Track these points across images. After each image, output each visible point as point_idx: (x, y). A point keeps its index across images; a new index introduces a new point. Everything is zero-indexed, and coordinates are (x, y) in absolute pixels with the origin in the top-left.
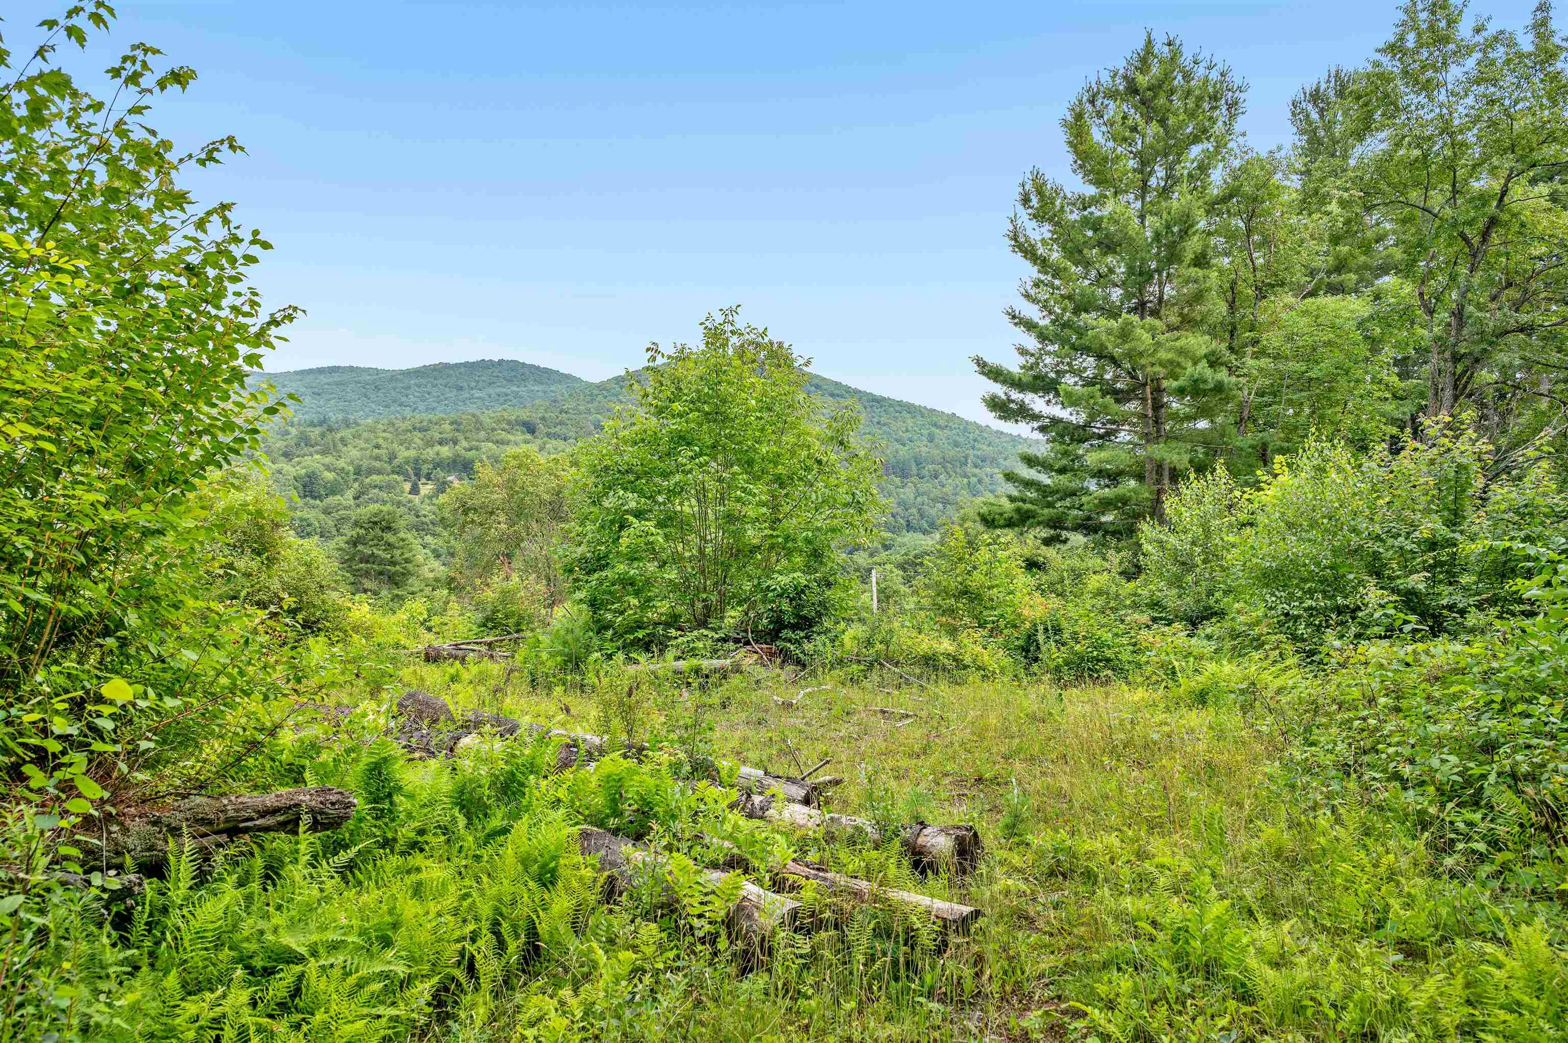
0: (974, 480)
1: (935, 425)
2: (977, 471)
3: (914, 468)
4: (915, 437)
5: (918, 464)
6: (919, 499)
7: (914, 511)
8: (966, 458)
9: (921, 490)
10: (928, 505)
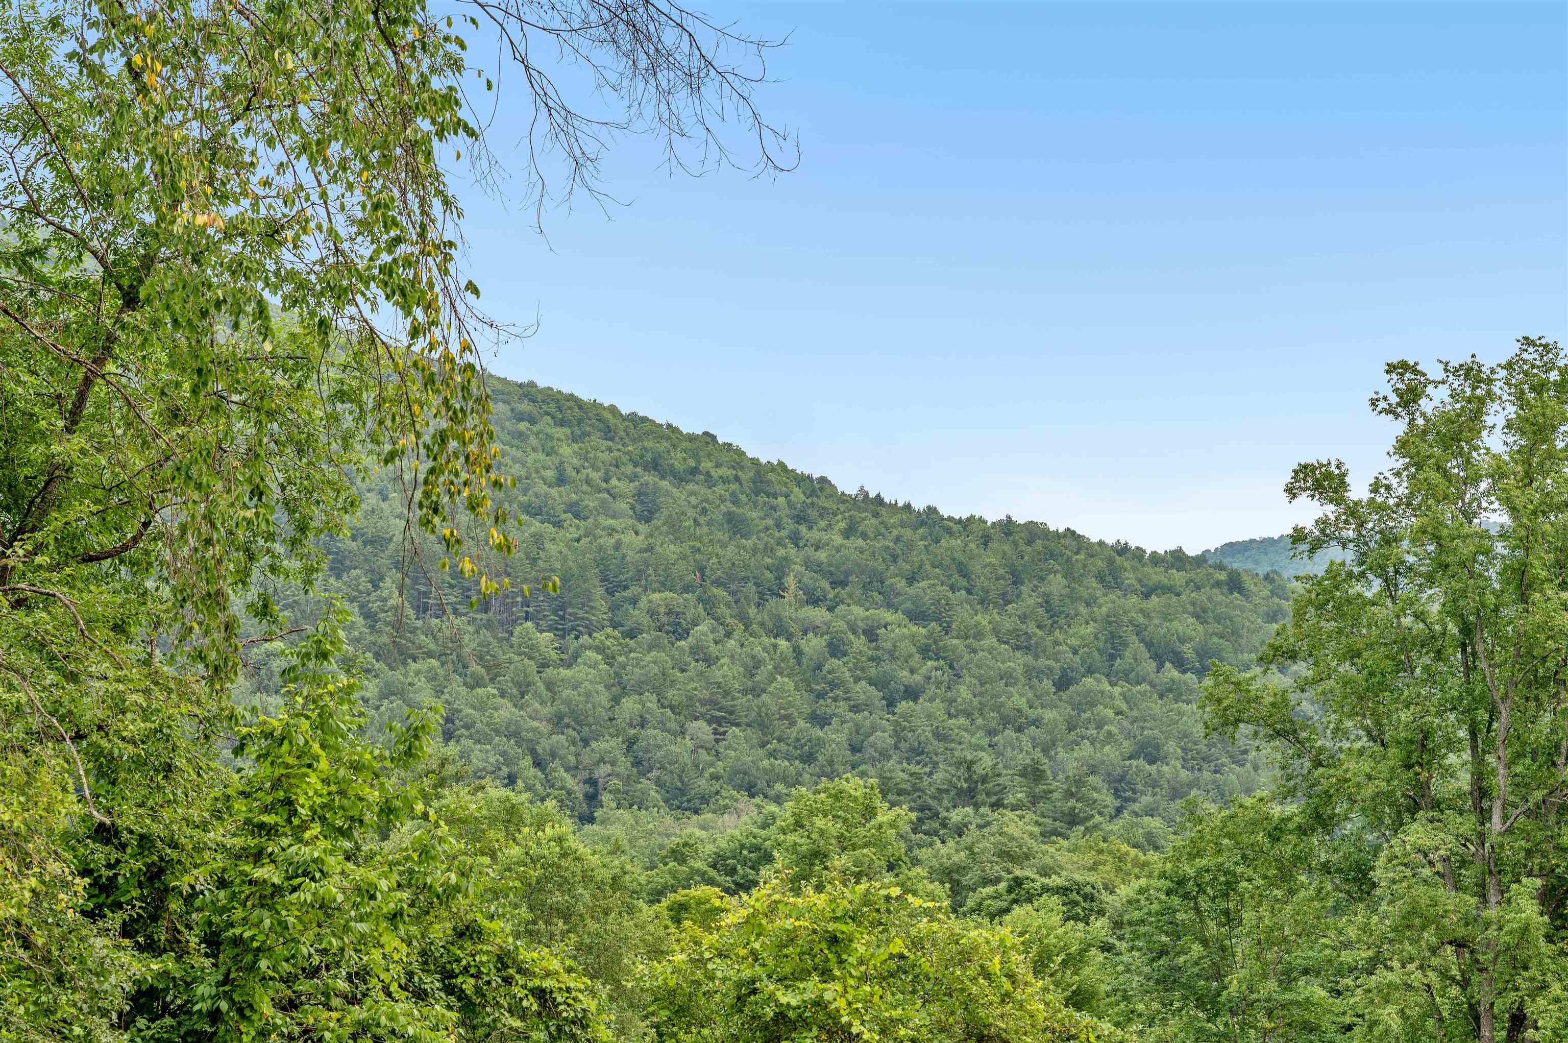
0: (813, 645)
1: (655, 465)
2: (819, 614)
3: (601, 604)
4: (590, 503)
5: (613, 587)
6: (630, 705)
7: (609, 745)
8: (780, 570)
9: (634, 674)
10: (662, 725)
